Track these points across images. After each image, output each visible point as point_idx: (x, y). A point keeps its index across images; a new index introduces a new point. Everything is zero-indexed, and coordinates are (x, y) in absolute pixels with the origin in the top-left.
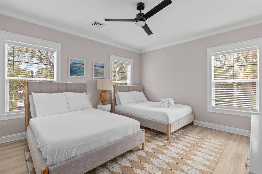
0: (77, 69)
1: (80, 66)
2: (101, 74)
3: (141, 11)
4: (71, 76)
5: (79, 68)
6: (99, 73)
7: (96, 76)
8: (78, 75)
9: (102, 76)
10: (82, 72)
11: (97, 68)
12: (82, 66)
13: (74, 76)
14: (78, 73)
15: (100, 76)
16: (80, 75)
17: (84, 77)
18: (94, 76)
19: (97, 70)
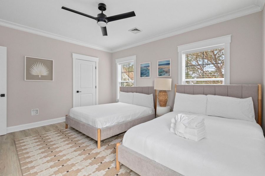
0: (145, 71)
1: (147, 69)
2: (167, 72)
3: (102, 12)
4: (141, 78)
5: (146, 70)
6: (164, 71)
7: (161, 75)
8: (145, 76)
9: (168, 74)
10: (148, 73)
11: (161, 67)
12: (148, 68)
13: (143, 77)
14: (145, 75)
15: (164, 74)
16: (147, 76)
17: (150, 77)
18: (159, 76)
19: (162, 69)
